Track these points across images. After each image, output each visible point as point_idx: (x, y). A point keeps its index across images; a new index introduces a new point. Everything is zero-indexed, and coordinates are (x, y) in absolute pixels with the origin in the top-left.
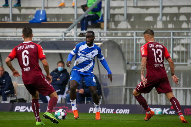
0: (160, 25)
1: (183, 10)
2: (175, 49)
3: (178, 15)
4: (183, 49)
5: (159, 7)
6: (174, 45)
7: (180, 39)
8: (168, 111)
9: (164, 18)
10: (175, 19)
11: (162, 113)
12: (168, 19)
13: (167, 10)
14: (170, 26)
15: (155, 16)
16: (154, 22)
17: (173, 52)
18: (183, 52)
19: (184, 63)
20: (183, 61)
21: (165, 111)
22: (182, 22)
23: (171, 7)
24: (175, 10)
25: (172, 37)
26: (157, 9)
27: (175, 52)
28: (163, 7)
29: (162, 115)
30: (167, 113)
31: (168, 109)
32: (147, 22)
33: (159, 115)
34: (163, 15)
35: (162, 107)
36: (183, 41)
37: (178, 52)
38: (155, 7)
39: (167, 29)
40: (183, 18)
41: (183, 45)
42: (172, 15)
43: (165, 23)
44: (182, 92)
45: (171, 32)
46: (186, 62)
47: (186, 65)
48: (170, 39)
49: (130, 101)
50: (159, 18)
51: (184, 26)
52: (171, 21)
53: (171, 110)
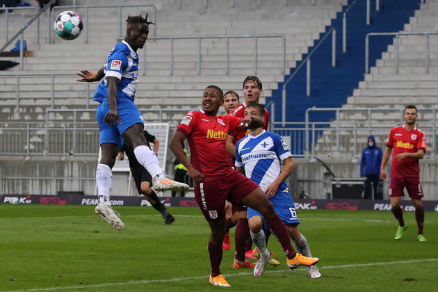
0: (16, 117)
1: (38, 103)
2: (31, 140)
3: (34, 107)
4: (39, 140)
5: (15, 99)
6: (31, 136)
7: (36, 131)
8: (25, 201)
9: (21, 110)
10: (31, 111)
11: (18, 202)
12: (25, 111)
13: (24, 103)
14: (27, 117)
15: (12, 107)
16: (11, 114)
17: (30, 142)
18: (39, 143)
19: (40, 154)
20: (39, 151)
21: (22, 200)
22: (39, 113)
23: (27, 99)
24: (31, 103)
25: (28, 128)
26: (14, 101)
27: (32, 143)
28: (20, 99)
29: (19, 204)
30: (23, 202)
31: (25, 198)
32: (4, 113)
33: (16, 205)
34: (20, 106)
35: (19, 196)
36: (39, 133)
37: (34, 143)
38: (12, 99)
39: (23, 120)
40: (38, 110)
41: (39, 136)
42: (28, 107)
43: (22, 115)
44: (38, 181)
45: (28, 123)
46: (42, 152)
47: (42, 155)
48: (26, 131)
50: (15, 110)
51: (40, 117)
52: (28, 113)
53: (28, 199)
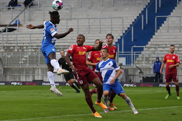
0: (16, 50)
1: (25, 45)
2: (22, 60)
3: (23, 46)
4: (25, 60)
5: (15, 43)
6: (22, 58)
7: (24, 56)
8: (20, 84)
9: (18, 48)
10: (22, 48)
11: (17, 84)
12: (19, 48)
13: (19, 45)
14: (20, 51)
15: (14, 47)
16: (14, 49)
17: (21, 60)
18: (25, 61)
19: (26, 65)
20: (25, 64)
21: (18, 83)
22: (25, 49)
23: (20, 43)
24: (22, 45)
25: (21, 55)
26: (15, 44)
27: (22, 61)
28: (17, 43)
29: (17, 85)
30: (19, 84)
32: (11, 49)
33: (16, 85)
34: (17, 46)
35: (17, 82)
36: (25, 57)
37: (23, 61)
38: (14, 43)
39: (18, 52)
40: (25, 48)
41: (25, 58)
42: (21, 47)
43: (18, 49)
44: (25, 76)
45: (21, 53)
46: (26, 64)
47: (26, 66)
48: (20, 56)
49: (5, 80)
50: (16, 48)
51: (25, 50)
52: (20, 49)
53: (21, 83)
